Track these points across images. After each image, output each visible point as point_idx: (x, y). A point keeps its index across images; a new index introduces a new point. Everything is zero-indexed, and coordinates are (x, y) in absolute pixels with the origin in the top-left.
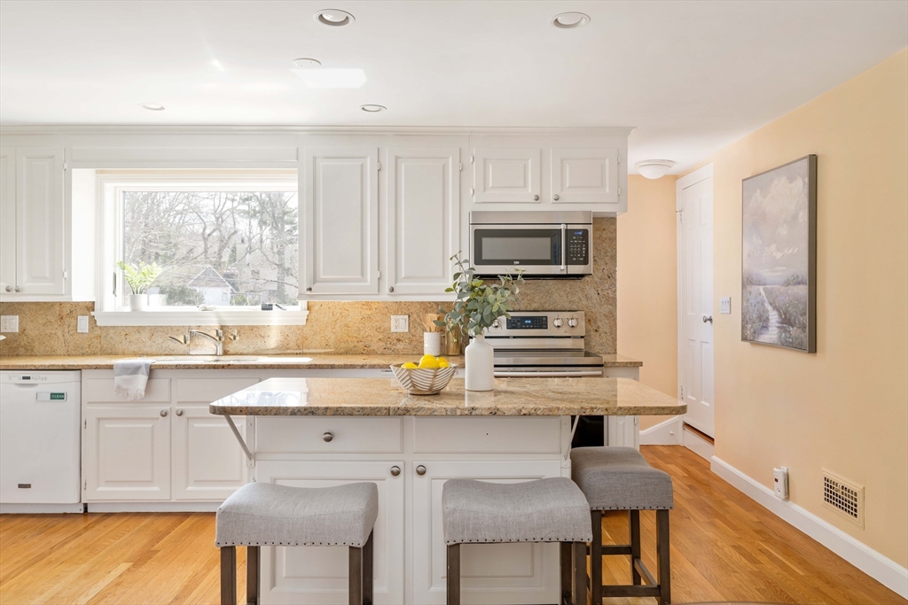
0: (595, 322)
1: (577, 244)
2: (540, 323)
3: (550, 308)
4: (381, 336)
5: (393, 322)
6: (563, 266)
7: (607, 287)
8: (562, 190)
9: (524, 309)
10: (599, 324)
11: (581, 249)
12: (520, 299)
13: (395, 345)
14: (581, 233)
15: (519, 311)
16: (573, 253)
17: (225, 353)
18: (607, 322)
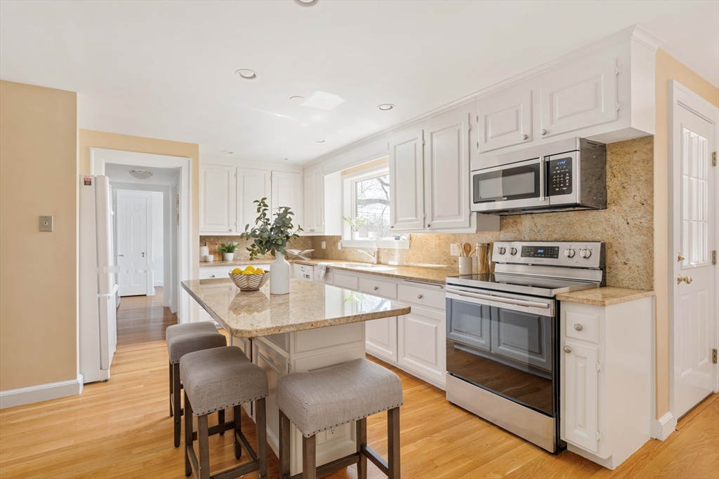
0: (623, 254)
1: (560, 174)
2: (552, 253)
3: (571, 239)
4: (445, 258)
5: (452, 248)
6: (541, 198)
7: (639, 215)
8: (552, 123)
9: (545, 239)
10: (629, 256)
11: (564, 178)
12: (542, 231)
13: (453, 264)
14: (564, 163)
15: (541, 241)
16: (556, 183)
17: (379, 263)
18: (640, 254)
